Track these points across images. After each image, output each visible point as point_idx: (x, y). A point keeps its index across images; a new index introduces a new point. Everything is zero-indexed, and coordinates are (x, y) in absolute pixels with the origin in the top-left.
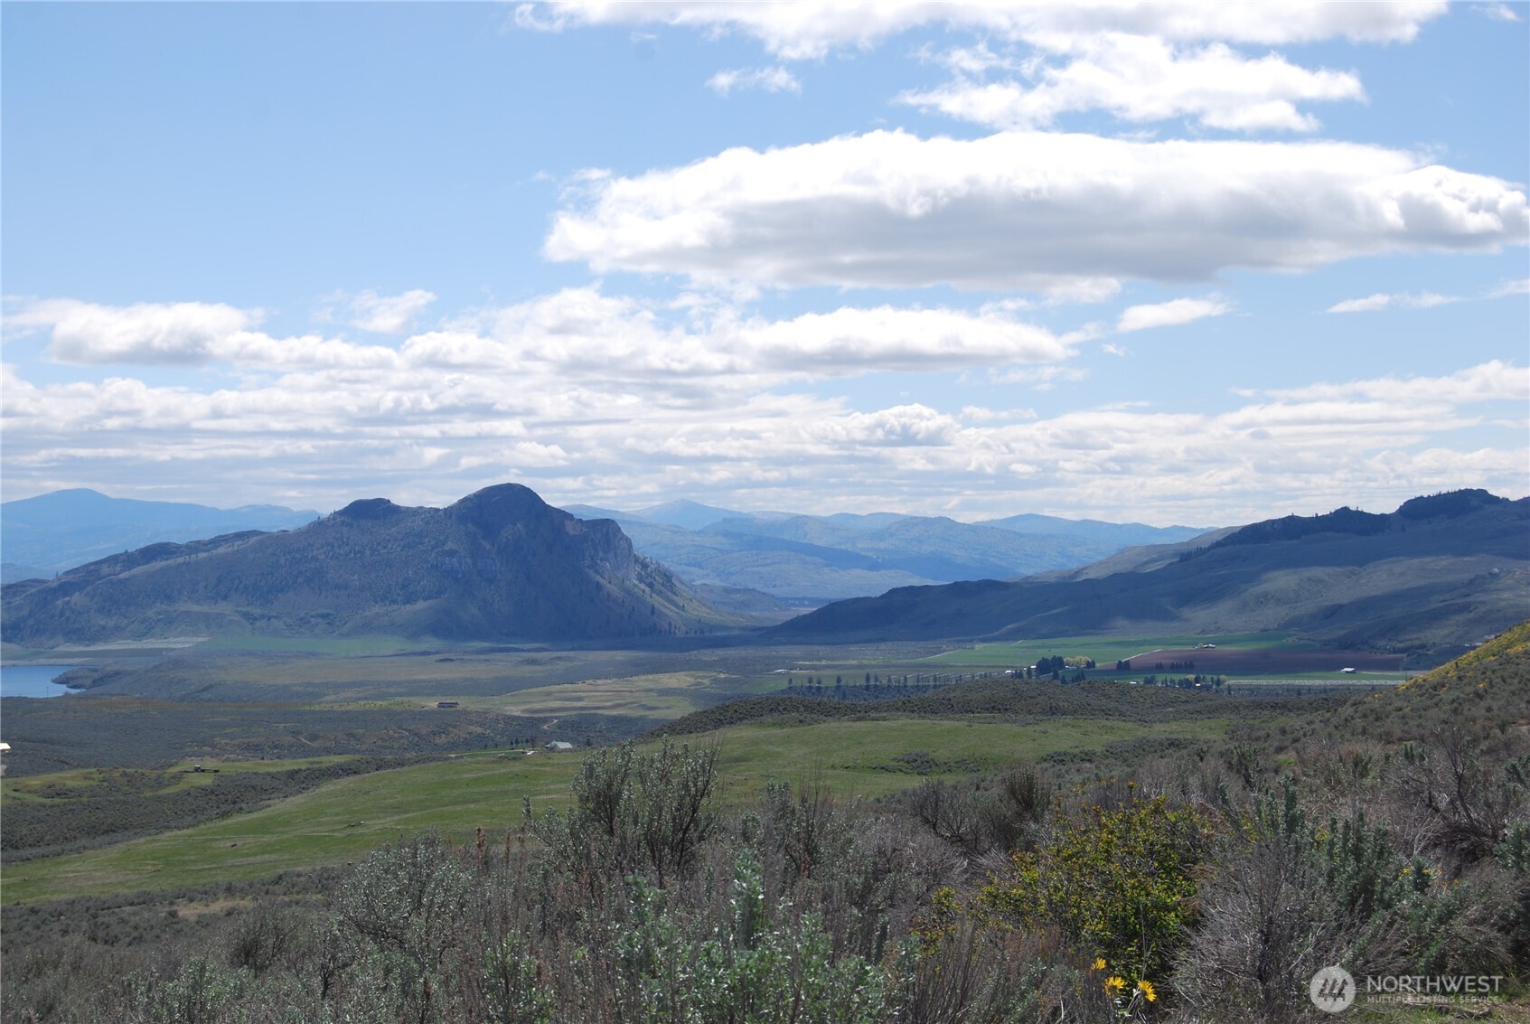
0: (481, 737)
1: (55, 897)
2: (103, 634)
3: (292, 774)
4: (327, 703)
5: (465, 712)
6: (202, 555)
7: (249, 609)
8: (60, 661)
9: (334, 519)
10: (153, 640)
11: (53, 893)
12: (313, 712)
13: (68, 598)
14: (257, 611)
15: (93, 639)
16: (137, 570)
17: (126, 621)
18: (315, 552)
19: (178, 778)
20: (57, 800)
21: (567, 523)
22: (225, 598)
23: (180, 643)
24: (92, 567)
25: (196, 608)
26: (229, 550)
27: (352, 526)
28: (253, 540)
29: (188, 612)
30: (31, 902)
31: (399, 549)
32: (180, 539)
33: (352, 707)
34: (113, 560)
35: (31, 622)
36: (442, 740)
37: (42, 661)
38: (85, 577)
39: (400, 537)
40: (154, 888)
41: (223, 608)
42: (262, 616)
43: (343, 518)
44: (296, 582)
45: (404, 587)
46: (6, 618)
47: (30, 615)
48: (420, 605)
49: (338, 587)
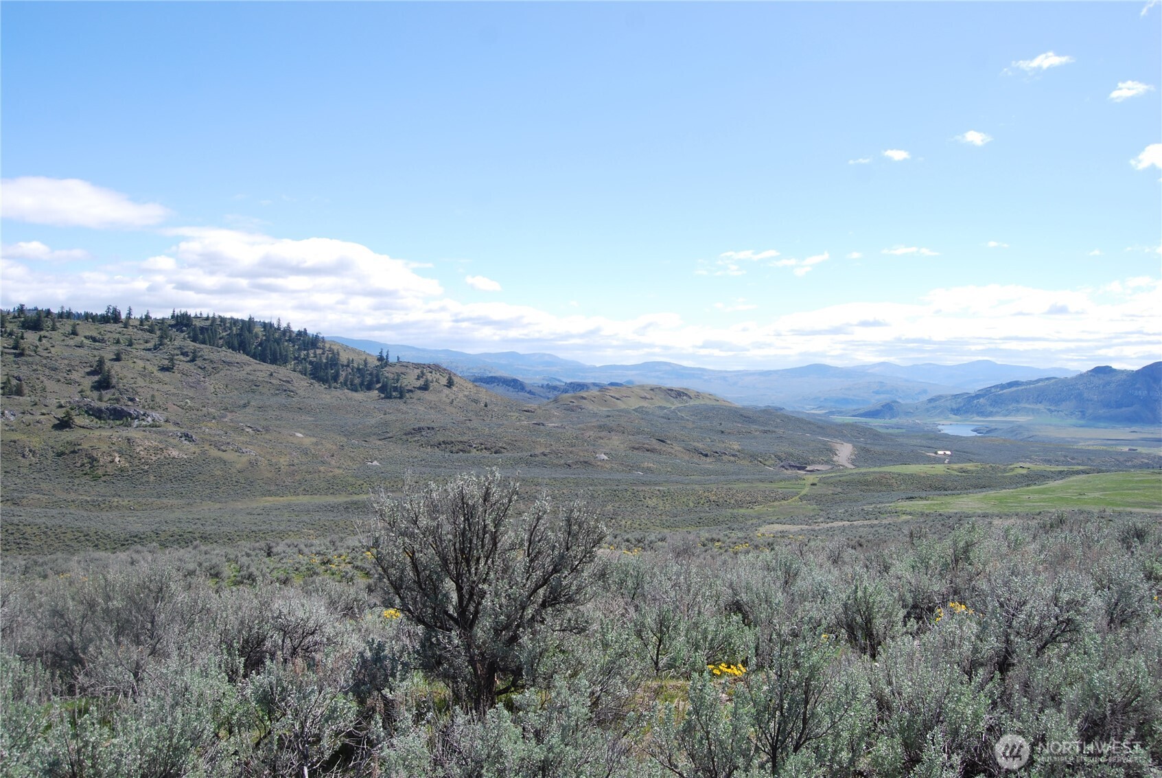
0: (1147, 464)
1: (951, 511)
2: (991, 414)
3: (1061, 472)
4: (1081, 446)
5: (1140, 453)
6: (1032, 386)
7: (1050, 407)
8: (976, 423)
9: (1087, 373)
10: (1011, 417)
11: (951, 509)
12: (1074, 449)
13: (978, 400)
14: (1053, 408)
15: (988, 416)
16: (1004, 391)
17: (1000, 410)
18: (1079, 386)
19: (1012, 470)
20: (963, 474)
22: (1040, 403)
23: (1021, 419)
24: (988, 389)
25: (1028, 406)
26: (1042, 384)
27: (1094, 376)
28: (1053, 381)
29: (1025, 407)
30: (941, 511)
31: (1115, 386)
32: (1024, 380)
33: (1091, 448)
34: (997, 386)
35: (964, 408)
36: (1130, 463)
37: (968, 423)
38: (985, 393)
39: (1116, 381)
40: (990, 511)
41: (1040, 406)
42: (1055, 410)
43: (1091, 373)
44: (1069, 398)
46: (954, 406)
47: (964, 406)
48: (1124, 409)
49: (1088, 400)
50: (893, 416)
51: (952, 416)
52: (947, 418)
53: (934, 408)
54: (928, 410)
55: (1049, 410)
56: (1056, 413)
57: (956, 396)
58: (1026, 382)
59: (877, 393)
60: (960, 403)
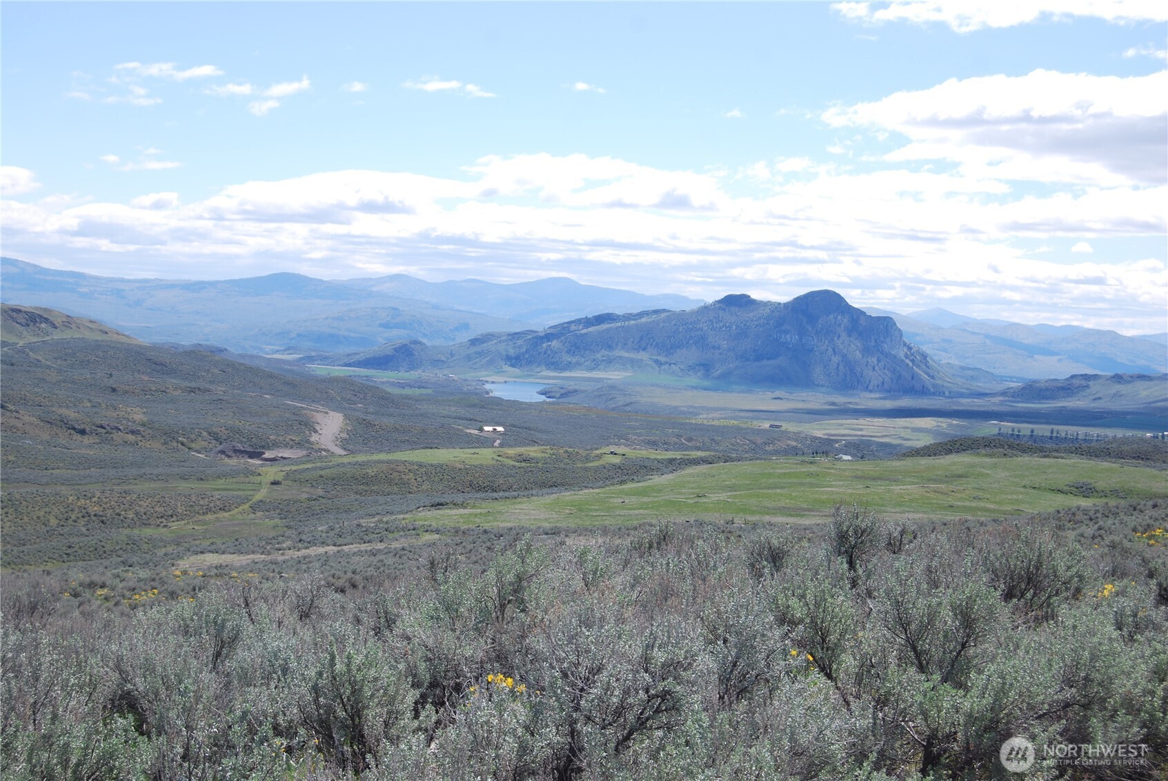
0: (795, 448)
1: (502, 525)
2: (569, 366)
3: (670, 461)
4: (702, 419)
5: (786, 432)
6: (632, 322)
7: (658, 358)
9: (714, 305)
10: (599, 372)
11: (503, 521)
12: (691, 424)
13: (550, 343)
14: (662, 359)
15: (563, 369)
16: (590, 329)
17: (583, 360)
18: (701, 326)
19: (599, 457)
20: (523, 464)
21: (861, 318)
22: (644, 349)
23: (617, 375)
24: (565, 325)
25: (626, 355)
26: (649, 320)
27: (725, 310)
28: (663, 315)
29: (621, 357)
30: (487, 526)
31: (754, 326)
32: (619, 312)
33: (716, 423)
34: (578, 321)
35: (527, 356)
36: (771, 447)
37: (532, 380)
38: (561, 331)
39: (755, 319)
41: (643, 356)
42: (666, 363)
43: (720, 305)
44: (687, 343)
45: (755, 351)
46: (512, 352)
47: (527, 352)
48: (765, 362)
49: (714, 348)
50: (412, 367)
51: (507, 368)
52: (499, 372)
53: (480, 354)
54: (468, 358)
55: (656, 361)
56: (666, 367)
57: (514, 336)
58: (623, 316)
59: (386, 326)
60: (520, 347)
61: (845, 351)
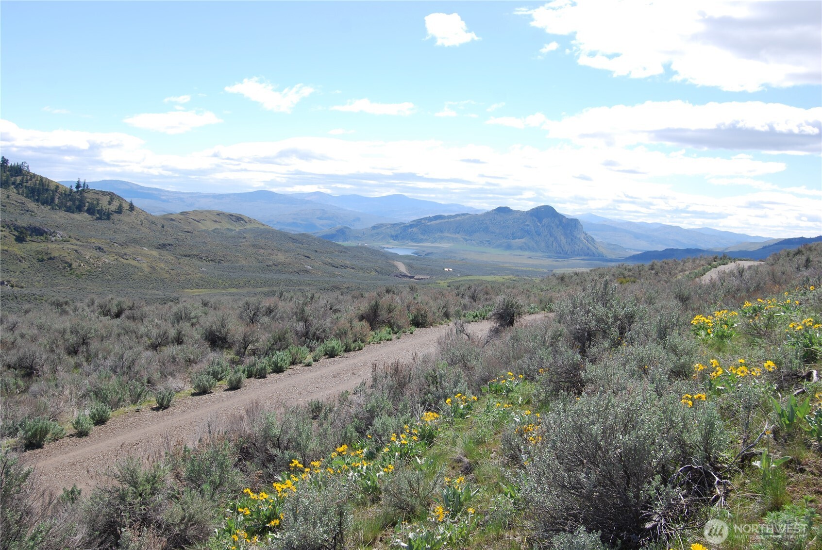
2: (421, 241)
6: (452, 219)
7: (465, 237)
8: (414, 248)
9: (492, 212)
10: (437, 244)
14: (467, 238)
16: (432, 222)
17: (429, 237)
18: (486, 222)
21: (564, 219)
22: (458, 233)
23: (446, 245)
24: (419, 220)
25: (450, 235)
26: (460, 219)
27: (497, 214)
28: (468, 216)
29: (447, 236)
31: (512, 223)
32: (446, 214)
34: (425, 219)
35: (401, 235)
37: (405, 246)
38: (417, 224)
39: (512, 219)
41: (457, 236)
43: (495, 211)
44: (479, 230)
45: (512, 234)
46: (394, 233)
47: (401, 233)
48: (517, 240)
49: (492, 232)
50: (345, 240)
51: (391, 241)
52: (389, 243)
53: (378, 234)
54: (372, 236)
55: (464, 239)
56: (469, 241)
57: (394, 225)
58: (448, 217)
59: (320, 218)
60: (397, 231)
61: (556, 235)
